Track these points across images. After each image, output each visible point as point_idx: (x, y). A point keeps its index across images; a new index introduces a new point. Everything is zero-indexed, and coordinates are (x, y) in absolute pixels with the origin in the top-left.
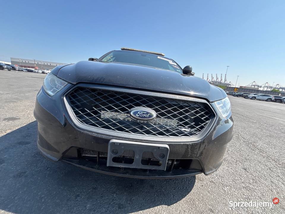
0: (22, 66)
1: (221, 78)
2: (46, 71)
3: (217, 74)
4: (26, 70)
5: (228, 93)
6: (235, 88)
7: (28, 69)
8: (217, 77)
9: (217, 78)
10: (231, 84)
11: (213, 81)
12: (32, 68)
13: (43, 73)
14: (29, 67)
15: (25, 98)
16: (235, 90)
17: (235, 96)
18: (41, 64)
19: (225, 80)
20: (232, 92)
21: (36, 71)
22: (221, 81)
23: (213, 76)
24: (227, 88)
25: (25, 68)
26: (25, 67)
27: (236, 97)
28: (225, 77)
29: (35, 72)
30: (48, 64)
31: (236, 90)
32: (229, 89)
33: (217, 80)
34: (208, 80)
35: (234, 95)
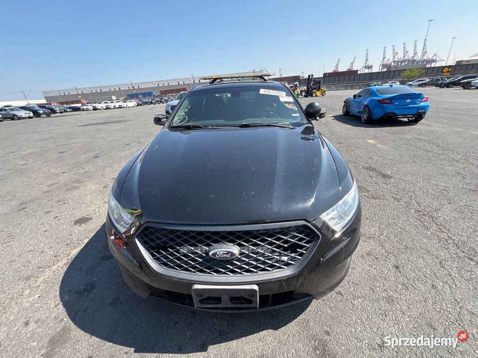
0: (62, 103)
1: (415, 50)
2: (98, 106)
3: (404, 44)
4: (70, 108)
5: (429, 82)
6: (444, 67)
7: (73, 105)
8: (404, 51)
9: (406, 52)
10: (437, 59)
11: (396, 59)
12: (76, 103)
13: (95, 109)
14: (73, 102)
15: (87, 177)
16: (445, 71)
17: (443, 87)
18: (87, 92)
19: (425, 53)
20: (436, 78)
21: (85, 107)
22: (413, 57)
23: (397, 50)
24: (426, 73)
25: (68, 106)
26: (67, 103)
27: (445, 89)
28: (425, 45)
29: (83, 110)
30: (98, 91)
31: (448, 72)
32: (432, 72)
33: (404, 56)
34: (386, 60)
35: (441, 86)
